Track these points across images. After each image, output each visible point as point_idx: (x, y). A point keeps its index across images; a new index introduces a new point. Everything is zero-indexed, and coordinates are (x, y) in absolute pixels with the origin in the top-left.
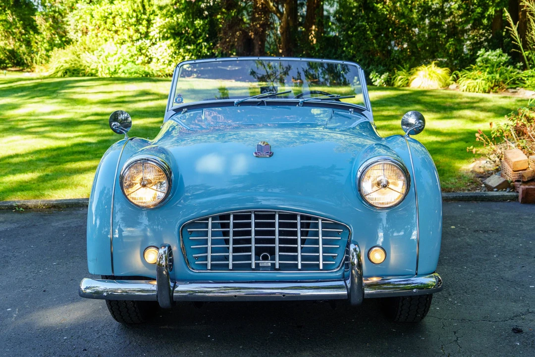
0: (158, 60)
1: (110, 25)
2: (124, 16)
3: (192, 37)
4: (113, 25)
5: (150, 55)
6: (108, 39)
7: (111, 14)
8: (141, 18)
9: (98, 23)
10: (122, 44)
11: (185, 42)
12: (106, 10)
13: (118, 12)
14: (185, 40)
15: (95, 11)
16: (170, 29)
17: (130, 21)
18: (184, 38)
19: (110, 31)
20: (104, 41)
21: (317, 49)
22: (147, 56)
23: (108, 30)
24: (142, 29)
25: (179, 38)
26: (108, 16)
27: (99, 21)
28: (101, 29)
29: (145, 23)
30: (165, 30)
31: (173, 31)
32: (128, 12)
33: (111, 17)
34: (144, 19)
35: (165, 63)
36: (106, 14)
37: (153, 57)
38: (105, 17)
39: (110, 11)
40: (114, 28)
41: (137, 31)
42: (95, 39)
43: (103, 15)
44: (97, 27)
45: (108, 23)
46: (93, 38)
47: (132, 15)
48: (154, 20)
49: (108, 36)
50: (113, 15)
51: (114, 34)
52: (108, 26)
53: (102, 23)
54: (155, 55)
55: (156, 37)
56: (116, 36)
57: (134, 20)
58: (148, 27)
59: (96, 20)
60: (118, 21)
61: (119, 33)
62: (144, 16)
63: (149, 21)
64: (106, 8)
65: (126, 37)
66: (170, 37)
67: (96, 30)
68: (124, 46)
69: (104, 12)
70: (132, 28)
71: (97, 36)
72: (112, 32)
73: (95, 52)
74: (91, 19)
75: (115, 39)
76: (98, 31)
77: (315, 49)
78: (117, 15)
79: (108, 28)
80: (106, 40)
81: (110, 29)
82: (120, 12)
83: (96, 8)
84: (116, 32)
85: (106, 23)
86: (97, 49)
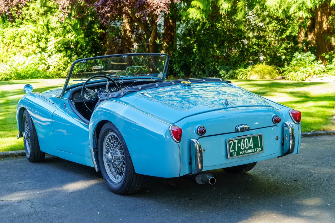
0: (55, 67)
1: (17, 43)
2: (29, 36)
3: (80, 50)
4: (20, 43)
5: (48, 64)
6: (16, 53)
7: (18, 35)
8: (40, 38)
9: (8, 41)
10: (28, 56)
11: (75, 54)
12: (14, 32)
13: (23, 33)
14: (74, 52)
15: (6, 33)
16: (63, 44)
17: (33, 39)
18: (74, 51)
19: (18, 47)
20: (13, 55)
21: (176, 55)
22: (46, 64)
23: (17, 46)
24: (42, 45)
25: (70, 51)
26: (16, 36)
27: (9, 40)
28: (11, 46)
29: (43, 40)
30: (59, 45)
31: (66, 46)
32: (31, 33)
33: (18, 37)
34: (43, 38)
35: (60, 69)
36: (15, 35)
37: (51, 65)
38: (13, 37)
39: (17, 33)
40: (21, 45)
41: (39, 47)
42: (6, 53)
43: (12, 35)
44: (7, 44)
45: (16, 41)
46: (4, 53)
47: (35, 36)
48: (50, 38)
49: (16, 51)
50: (19, 35)
51: (21, 49)
52: (16, 43)
53: (12, 41)
54: (52, 64)
55: (52, 50)
56: (22, 50)
57: (36, 38)
58: (46, 44)
59: (7, 40)
60: (24, 40)
61: (25, 48)
62: (42, 36)
63: (46, 39)
64: (14, 30)
65: (30, 51)
66: (63, 51)
67: (6, 47)
68: (30, 58)
69: (12, 33)
70: (35, 45)
71: (7, 51)
72: (19, 48)
73: (7, 63)
74: (2, 39)
75: (21, 53)
76: (8, 47)
77: (175, 56)
78: (22, 35)
79: (16, 45)
80: (15, 54)
81: (18, 46)
82: (25, 33)
83: (7, 31)
84: (22, 47)
85: (14, 41)
86: (9, 61)
